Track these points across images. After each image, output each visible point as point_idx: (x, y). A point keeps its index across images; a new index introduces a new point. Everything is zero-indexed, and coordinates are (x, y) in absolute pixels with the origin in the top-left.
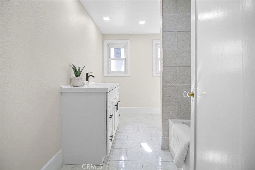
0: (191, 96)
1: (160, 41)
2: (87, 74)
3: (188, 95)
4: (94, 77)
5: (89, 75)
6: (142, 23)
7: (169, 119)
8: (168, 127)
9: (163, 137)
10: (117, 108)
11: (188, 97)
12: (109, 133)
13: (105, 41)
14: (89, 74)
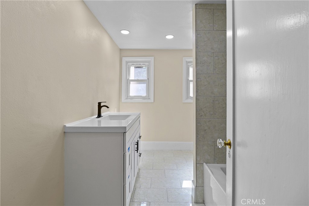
0: (228, 147)
1: (193, 59)
2: (99, 103)
3: (223, 145)
4: (108, 107)
5: (102, 105)
6: (170, 37)
7: (204, 164)
8: (203, 174)
9: (196, 186)
10: (137, 148)
11: (223, 146)
12: (126, 185)
13: (123, 58)
14: (102, 103)
